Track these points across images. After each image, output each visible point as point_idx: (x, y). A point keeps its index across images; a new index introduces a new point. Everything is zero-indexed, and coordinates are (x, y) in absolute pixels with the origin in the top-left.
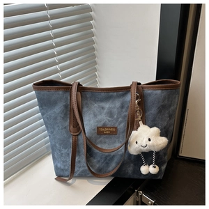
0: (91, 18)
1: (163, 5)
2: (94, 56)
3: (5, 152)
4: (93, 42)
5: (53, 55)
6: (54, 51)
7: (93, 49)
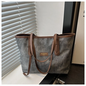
0: (35, 8)
1: (66, 2)
2: (36, 24)
3: (2, 65)
4: (35, 18)
5: (20, 24)
6: (20, 22)
7: (35, 21)
